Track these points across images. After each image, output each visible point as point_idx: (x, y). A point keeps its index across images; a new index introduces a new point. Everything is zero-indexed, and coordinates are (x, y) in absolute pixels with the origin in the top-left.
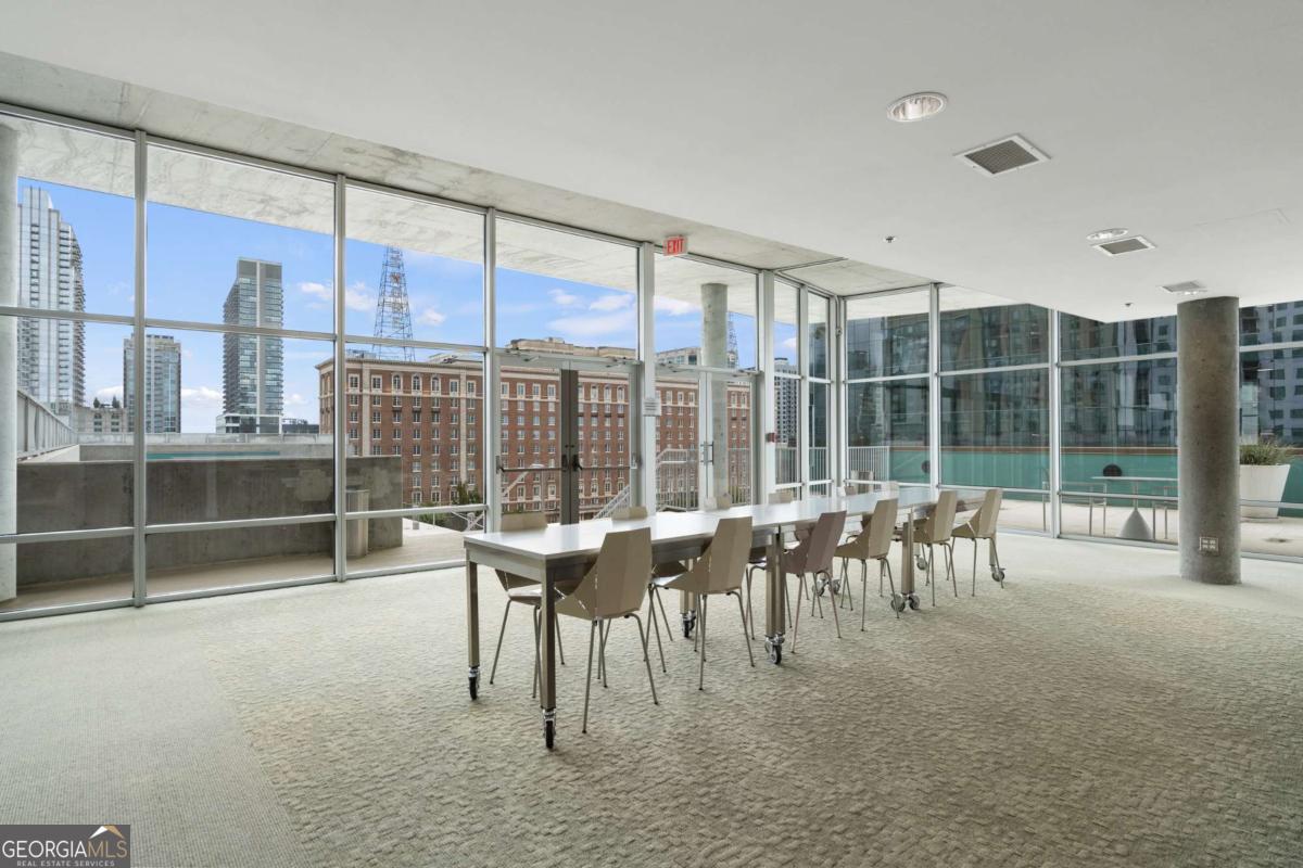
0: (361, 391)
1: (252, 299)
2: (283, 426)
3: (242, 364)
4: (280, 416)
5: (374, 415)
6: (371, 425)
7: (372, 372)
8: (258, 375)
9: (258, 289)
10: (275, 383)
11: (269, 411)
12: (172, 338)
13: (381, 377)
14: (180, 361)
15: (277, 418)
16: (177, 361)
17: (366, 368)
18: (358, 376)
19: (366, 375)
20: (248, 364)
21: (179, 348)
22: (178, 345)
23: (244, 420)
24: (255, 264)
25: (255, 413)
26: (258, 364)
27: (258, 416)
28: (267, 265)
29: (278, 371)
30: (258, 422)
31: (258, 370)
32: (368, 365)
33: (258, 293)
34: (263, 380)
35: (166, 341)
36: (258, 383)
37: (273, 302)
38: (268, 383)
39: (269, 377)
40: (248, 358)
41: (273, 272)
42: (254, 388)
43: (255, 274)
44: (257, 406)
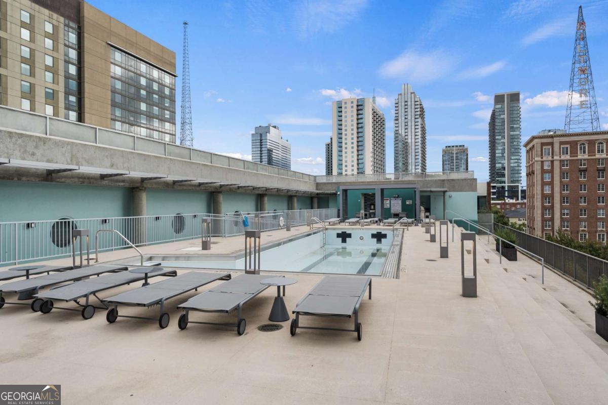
0: (553, 157)
1: (502, 116)
2: (521, 190)
3: (497, 155)
4: (519, 185)
5: (563, 174)
6: (561, 182)
7: (561, 143)
8: (506, 161)
9: (506, 110)
10: (516, 165)
11: (513, 182)
12: (463, 146)
13: (568, 146)
14: (467, 158)
15: (518, 186)
16: (465, 157)
17: (556, 141)
18: (550, 147)
19: (556, 146)
20: (500, 155)
21: (467, 151)
22: (467, 149)
23: (498, 188)
24: (504, 95)
25: (505, 183)
26: (506, 155)
27: (506, 185)
28: (511, 94)
29: (518, 157)
30: (506, 189)
31: (506, 158)
32: (558, 138)
33: (506, 112)
34: (509, 163)
35: (461, 148)
36: (506, 165)
37: (515, 116)
38: (512, 165)
39: (512, 161)
40: (500, 151)
41: (515, 97)
42: (504, 168)
43: (504, 102)
44: (506, 179)
